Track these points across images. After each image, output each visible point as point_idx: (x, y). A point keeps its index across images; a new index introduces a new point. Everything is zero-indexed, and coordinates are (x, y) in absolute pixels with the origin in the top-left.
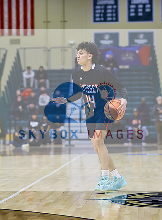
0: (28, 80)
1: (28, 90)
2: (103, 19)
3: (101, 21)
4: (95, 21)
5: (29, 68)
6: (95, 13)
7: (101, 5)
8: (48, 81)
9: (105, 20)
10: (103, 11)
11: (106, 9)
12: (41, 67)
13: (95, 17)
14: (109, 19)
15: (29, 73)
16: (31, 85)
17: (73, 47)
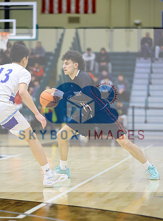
5: (89, 50)
8: (110, 65)
12: (103, 49)
16: (92, 68)
17: (139, 28)
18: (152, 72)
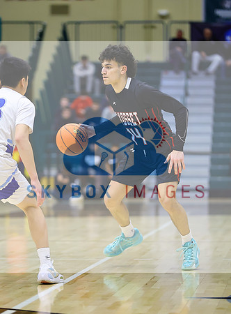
0: (83, 80)
1: (84, 98)
15: (85, 68)
16: (89, 89)
17: (166, 21)
18: (187, 94)
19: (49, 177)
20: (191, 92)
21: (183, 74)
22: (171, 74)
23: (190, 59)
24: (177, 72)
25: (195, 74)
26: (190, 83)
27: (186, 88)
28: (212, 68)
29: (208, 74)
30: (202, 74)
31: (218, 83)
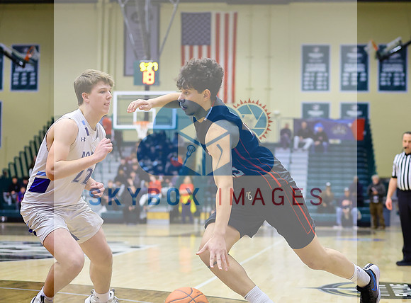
2: (312, 87)
3: (310, 90)
4: (303, 89)
6: (303, 81)
7: (310, 73)
9: (315, 89)
10: (313, 79)
11: (316, 77)
13: (303, 85)
14: (319, 87)
17: (279, 118)
18: (291, 163)
19: (206, 212)
20: (293, 161)
21: (288, 150)
22: (281, 150)
23: (293, 141)
24: (285, 148)
25: (296, 150)
26: (293, 155)
27: (290, 158)
28: (307, 146)
29: (303, 150)
30: (300, 150)
31: (310, 156)
